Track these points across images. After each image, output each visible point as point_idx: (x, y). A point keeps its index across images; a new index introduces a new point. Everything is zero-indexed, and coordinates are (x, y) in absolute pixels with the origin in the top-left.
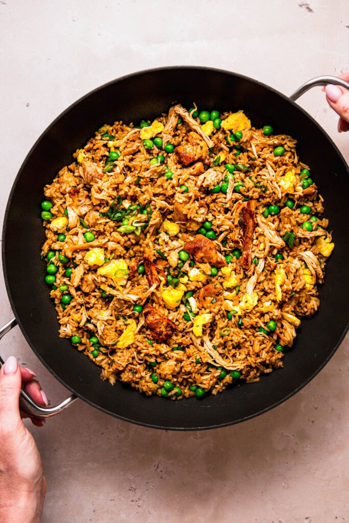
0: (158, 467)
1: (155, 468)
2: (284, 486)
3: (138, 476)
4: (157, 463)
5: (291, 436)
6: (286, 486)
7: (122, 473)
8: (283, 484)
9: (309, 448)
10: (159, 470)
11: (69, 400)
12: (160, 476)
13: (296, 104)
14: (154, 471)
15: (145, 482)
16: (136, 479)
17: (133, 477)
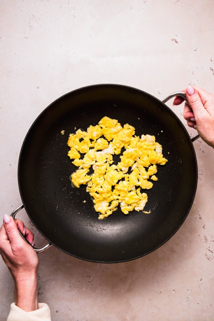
1: (100, 266)
2: (163, 275)
3: (91, 270)
5: (166, 251)
6: (164, 275)
8: (163, 274)
9: (176, 257)
10: (102, 267)
11: (48, 245)
13: (165, 105)
14: (99, 268)
15: (95, 273)
17: (89, 271)
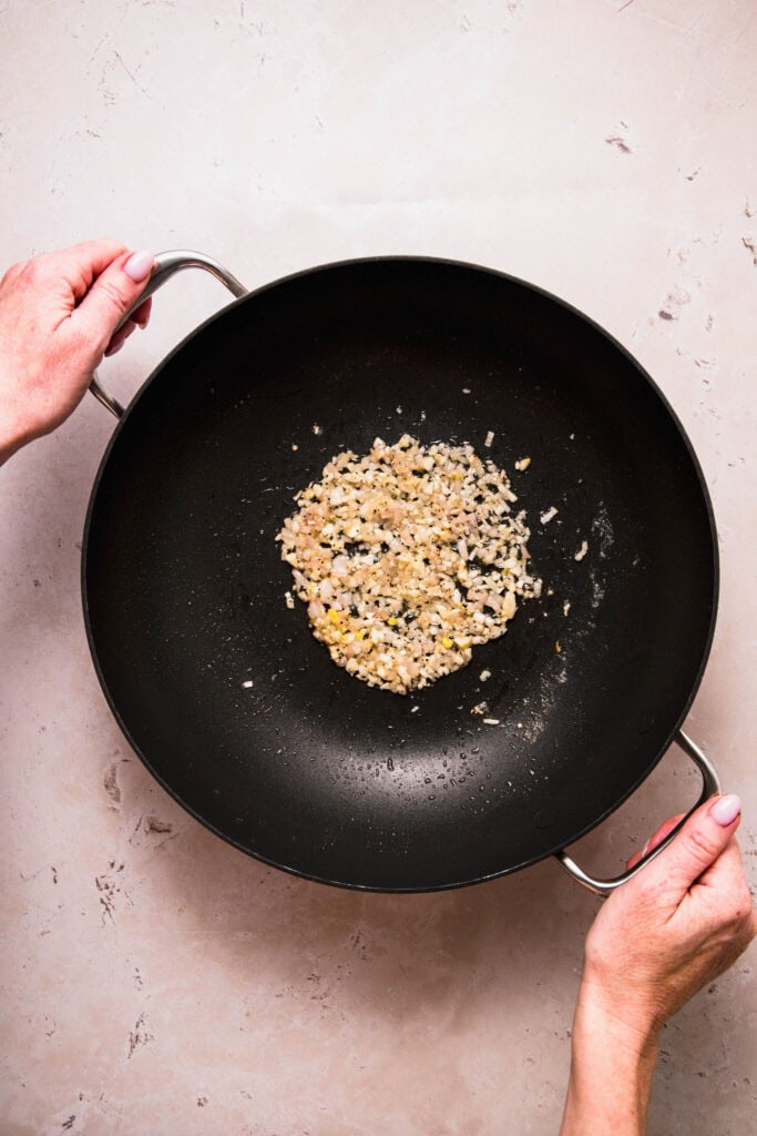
0: (357, 941)
1: (354, 942)
3: (323, 955)
4: (356, 934)
7: (295, 950)
10: (361, 944)
12: (361, 956)
14: (350, 948)
15: (336, 966)
16: (319, 960)
17: (315, 957)
